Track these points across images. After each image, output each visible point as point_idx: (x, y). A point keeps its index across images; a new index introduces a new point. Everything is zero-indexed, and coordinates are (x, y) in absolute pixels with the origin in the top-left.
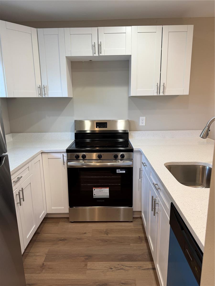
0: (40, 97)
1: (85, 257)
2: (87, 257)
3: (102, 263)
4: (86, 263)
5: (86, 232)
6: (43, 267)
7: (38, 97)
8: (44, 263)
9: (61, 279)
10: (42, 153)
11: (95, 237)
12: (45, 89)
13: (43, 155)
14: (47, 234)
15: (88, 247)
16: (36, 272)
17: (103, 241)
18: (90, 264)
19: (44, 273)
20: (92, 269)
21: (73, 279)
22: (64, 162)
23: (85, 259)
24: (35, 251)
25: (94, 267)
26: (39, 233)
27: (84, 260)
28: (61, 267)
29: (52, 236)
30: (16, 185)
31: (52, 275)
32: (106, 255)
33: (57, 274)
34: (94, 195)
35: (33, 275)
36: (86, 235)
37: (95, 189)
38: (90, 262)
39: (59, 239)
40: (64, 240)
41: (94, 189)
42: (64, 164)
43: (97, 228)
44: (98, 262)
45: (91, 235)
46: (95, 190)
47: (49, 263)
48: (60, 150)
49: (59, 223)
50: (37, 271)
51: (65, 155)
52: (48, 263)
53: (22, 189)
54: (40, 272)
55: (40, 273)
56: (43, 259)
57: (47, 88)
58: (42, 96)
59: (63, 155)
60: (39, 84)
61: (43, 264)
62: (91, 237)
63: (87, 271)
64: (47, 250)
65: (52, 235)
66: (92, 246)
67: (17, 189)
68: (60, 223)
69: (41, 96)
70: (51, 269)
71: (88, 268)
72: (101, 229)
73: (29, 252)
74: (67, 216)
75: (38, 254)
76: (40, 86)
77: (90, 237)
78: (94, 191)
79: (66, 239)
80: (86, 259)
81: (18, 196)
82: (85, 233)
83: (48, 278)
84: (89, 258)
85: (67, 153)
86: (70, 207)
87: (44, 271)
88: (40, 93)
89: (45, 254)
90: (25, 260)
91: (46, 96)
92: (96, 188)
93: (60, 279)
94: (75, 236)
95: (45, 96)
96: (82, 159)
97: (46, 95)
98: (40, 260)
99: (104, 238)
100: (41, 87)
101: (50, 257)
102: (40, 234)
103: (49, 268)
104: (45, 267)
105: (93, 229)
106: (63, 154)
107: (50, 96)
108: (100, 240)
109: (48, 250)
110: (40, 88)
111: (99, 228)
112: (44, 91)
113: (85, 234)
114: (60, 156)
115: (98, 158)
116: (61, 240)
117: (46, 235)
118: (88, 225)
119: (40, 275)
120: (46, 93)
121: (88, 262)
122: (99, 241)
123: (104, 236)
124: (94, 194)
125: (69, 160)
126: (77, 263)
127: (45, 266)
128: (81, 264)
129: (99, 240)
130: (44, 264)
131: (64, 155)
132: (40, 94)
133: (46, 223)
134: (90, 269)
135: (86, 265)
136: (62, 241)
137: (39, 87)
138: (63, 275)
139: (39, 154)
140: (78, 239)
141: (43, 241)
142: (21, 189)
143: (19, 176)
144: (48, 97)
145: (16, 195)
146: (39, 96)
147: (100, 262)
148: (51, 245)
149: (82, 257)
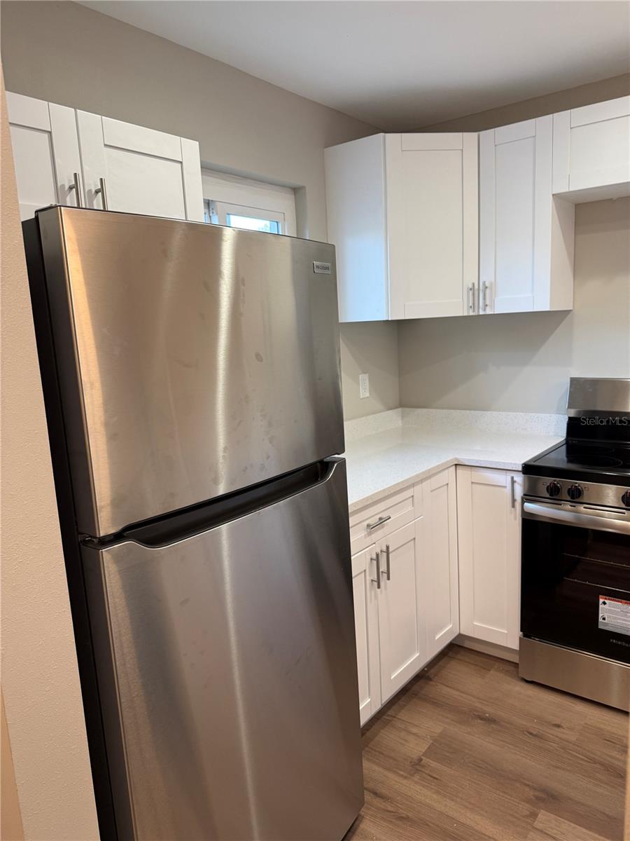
0: (471, 314)
1: (537, 794)
2: (543, 796)
3: (584, 830)
4: (535, 809)
5: (562, 725)
6: (417, 766)
7: (466, 314)
8: (423, 757)
9: (454, 819)
10: (456, 465)
11: (584, 749)
12: (488, 291)
13: (460, 471)
14: (449, 690)
15: (553, 766)
16: (398, 771)
17: (608, 770)
18: (545, 818)
19: (416, 783)
20: (546, 833)
21: (484, 835)
22: (514, 501)
23: (534, 796)
24: (409, 721)
25: (555, 831)
26: (430, 680)
27: (533, 798)
28: (463, 788)
29: (460, 698)
30: (373, 535)
31: (435, 796)
32: (608, 816)
33: (448, 800)
34: (600, 620)
35: (390, 775)
36: (556, 731)
37: (606, 601)
38: (547, 811)
39: (476, 714)
40: (490, 720)
41: (601, 601)
42: (513, 506)
43: (602, 726)
44: (572, 824)
45: (575, 739)
46: (604, 603)
47: (435, 763)
48: (504, 463)
49: (489, 670)
50: (401, 770)
51: (519, 478)
52: (431, 761)
53: (388, 547)
54: (408, 776)
55: (406, 778)
56: (423, 747)
57: (491, 289)
58: (478, 311)
59: (512, 478)
60: (471, 279)
61: (420, 760)
62: (574, 744)
63: (531, 833)
64: (438, 729)
65: (462, 697)
66: (568, 770)
67: (374, 545)
68: (492, 672)
69: (474, 311)
70: (435, 780)
71: (538, 824)
72: (616, 734)
73: (394, 717)
74: (515, 659)
75: (414, 730)
76: (473, 284)
77: (570, 743)
78: (601, 606)
79: (495, 720)
80: (537, 798)
81: (375, 562)
82: (558, 726)
83: (423, 799)
84: (549, 799)
85: (524, 473)
86: (525, 635)
87: (416, 778)
88: (471, 304)
89: (431, 737)
90: (381, 731)
91: (489, 312)
92: (609, 599)
93: (451, 817)
94: (524, 723)
95: (485, 310)
96: (569, 499)
97: (488, 308)
98: (415, 748)
99: (616, 762)
100: (476, 287)
101: (442, 749)
102: (431, 683)
103: (431, 776)
104: (423, 770)
105: (586, 724)
106: (513, 475)
107: (499, 310)
108: (602, 764)
109: (440, 731)
110: (474, 290)
111: (609, 728)
112: (484, 299)
113: (556, 729)
114: (504, 479)
115: (624, 502)
116: (482, 719)
117: (445, 690)
118: (573, 705)
119: (405, 782)
120: (487, 303)
121: (542, 811)
122: (597, 766)
123: (618, 756)
124: (600, 615)
125: (530, 496)
126: (509, 797)
127: (423, 766)
128: (521, 806)
129: (595, 764)
130: (422, 760)
131: (515, 479)
132: (473, 307)
133: (454, 658)
134: (541, 831)
135: (534, 815)
136: (483, 722)
137: (472, 289)
138: (463, 811)
139: (448, 468)
140: (531, 734)
141: (436, 703)
142: (385, 549)
143: (384, 515)
144: (493, 313)
145: (371, 559)
146: (468, 312)
147: (580, 826)
148: (453, 720)
149: (527, 789)
